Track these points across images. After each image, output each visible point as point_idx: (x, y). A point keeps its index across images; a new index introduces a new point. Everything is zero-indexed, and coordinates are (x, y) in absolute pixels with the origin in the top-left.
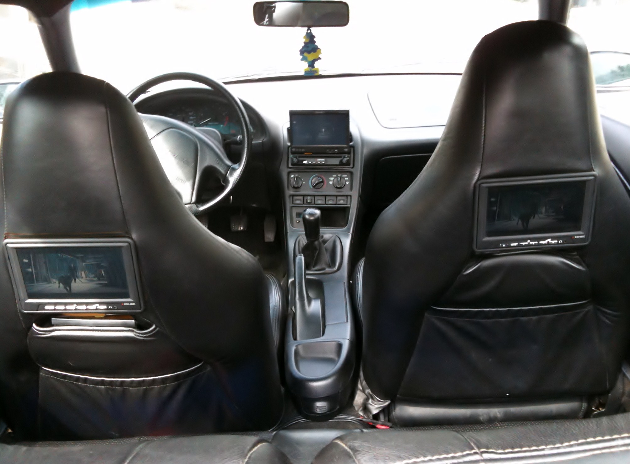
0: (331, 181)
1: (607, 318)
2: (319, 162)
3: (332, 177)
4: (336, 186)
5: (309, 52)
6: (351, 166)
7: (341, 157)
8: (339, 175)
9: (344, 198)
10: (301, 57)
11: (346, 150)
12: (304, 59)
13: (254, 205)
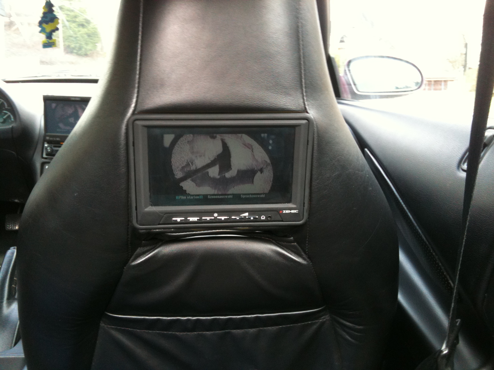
1: (348, 334)
5: (47, 23)
10: (40, 29)
12: (43, 31)
13: (16, 201)
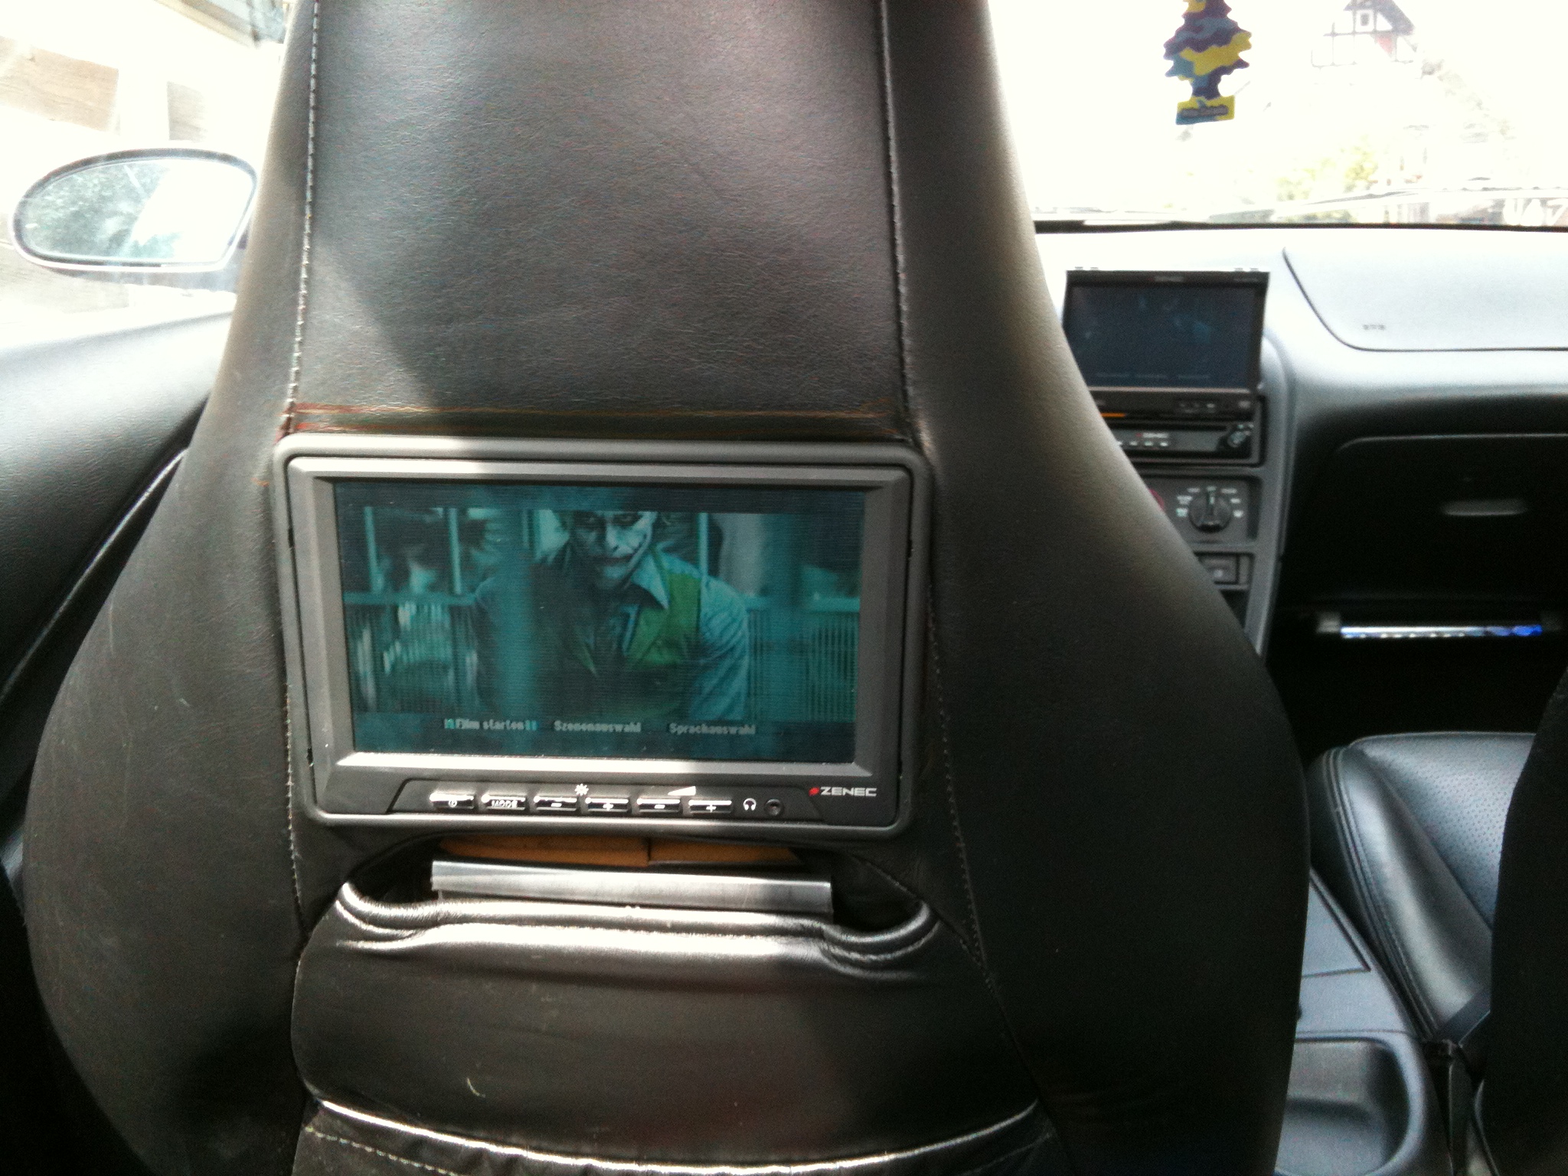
0: (1183, 506)
2: (1148, 444)
3: (1188, 494)
4: (1199, 524)
5: (1200, 46)
6: (1255, 458)
7: (1222, 429)
8: (1211, 488)
9: (1230, 563)
10: (1171, 65)
11: (1244, 404)
